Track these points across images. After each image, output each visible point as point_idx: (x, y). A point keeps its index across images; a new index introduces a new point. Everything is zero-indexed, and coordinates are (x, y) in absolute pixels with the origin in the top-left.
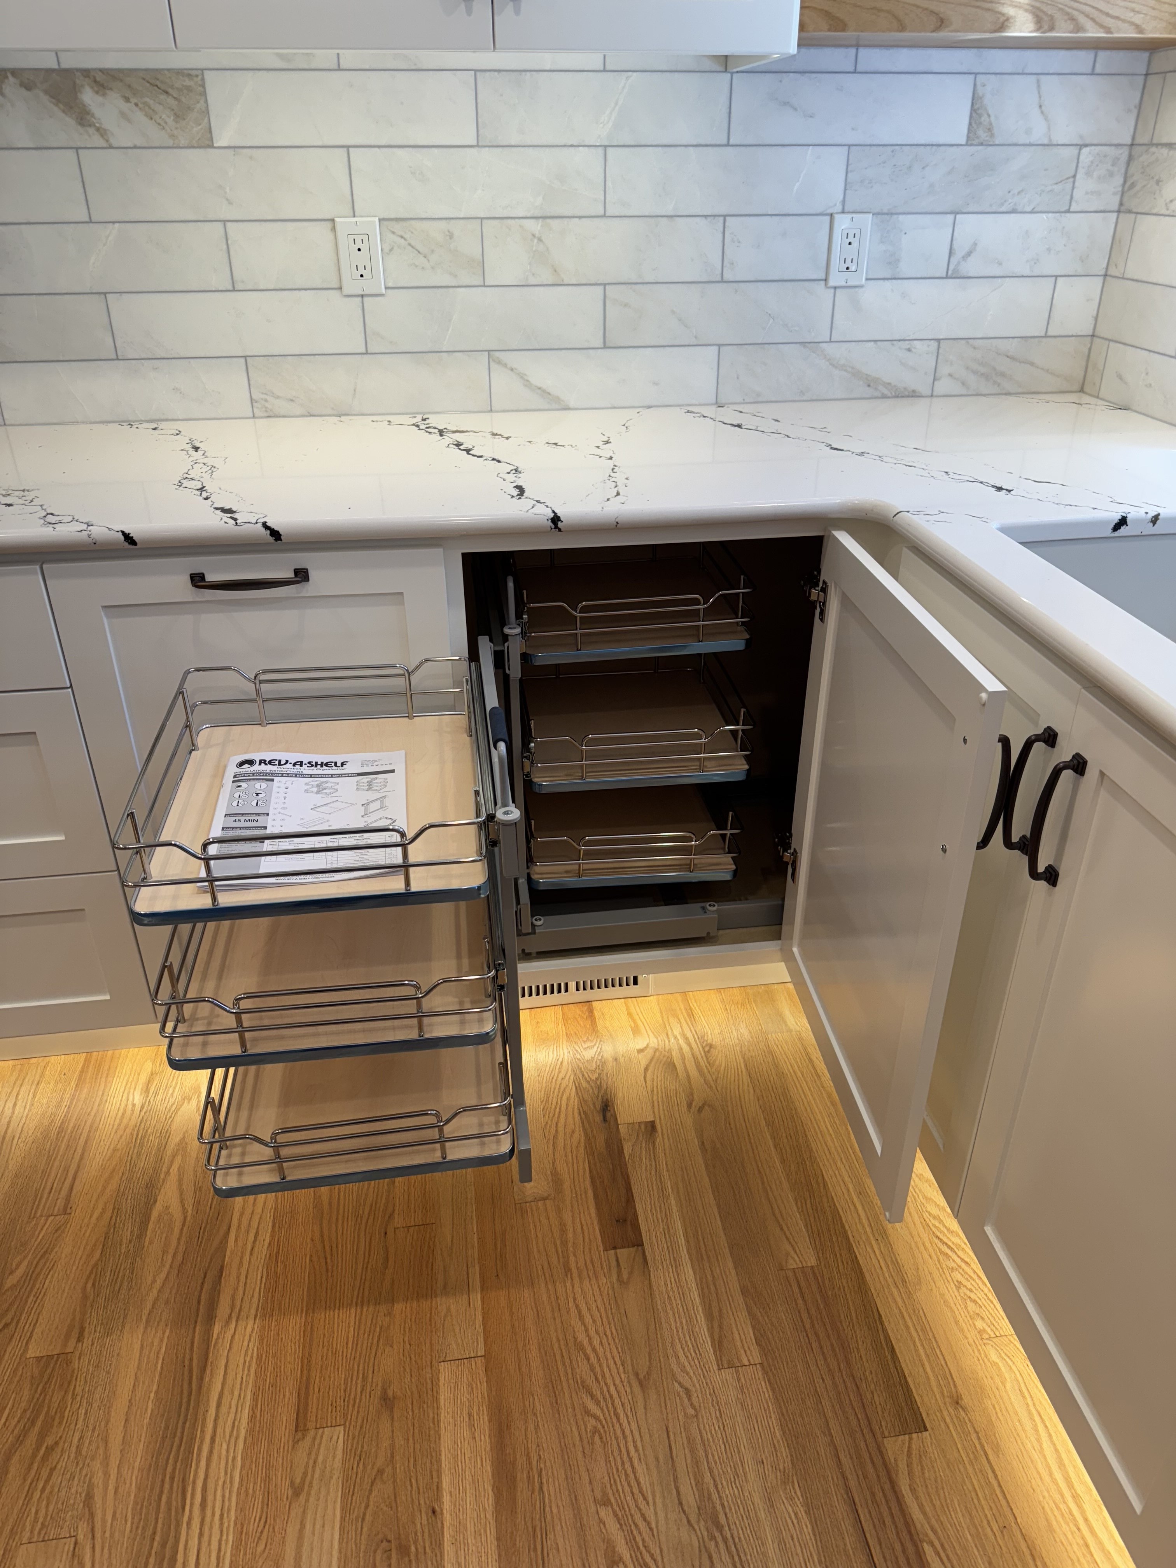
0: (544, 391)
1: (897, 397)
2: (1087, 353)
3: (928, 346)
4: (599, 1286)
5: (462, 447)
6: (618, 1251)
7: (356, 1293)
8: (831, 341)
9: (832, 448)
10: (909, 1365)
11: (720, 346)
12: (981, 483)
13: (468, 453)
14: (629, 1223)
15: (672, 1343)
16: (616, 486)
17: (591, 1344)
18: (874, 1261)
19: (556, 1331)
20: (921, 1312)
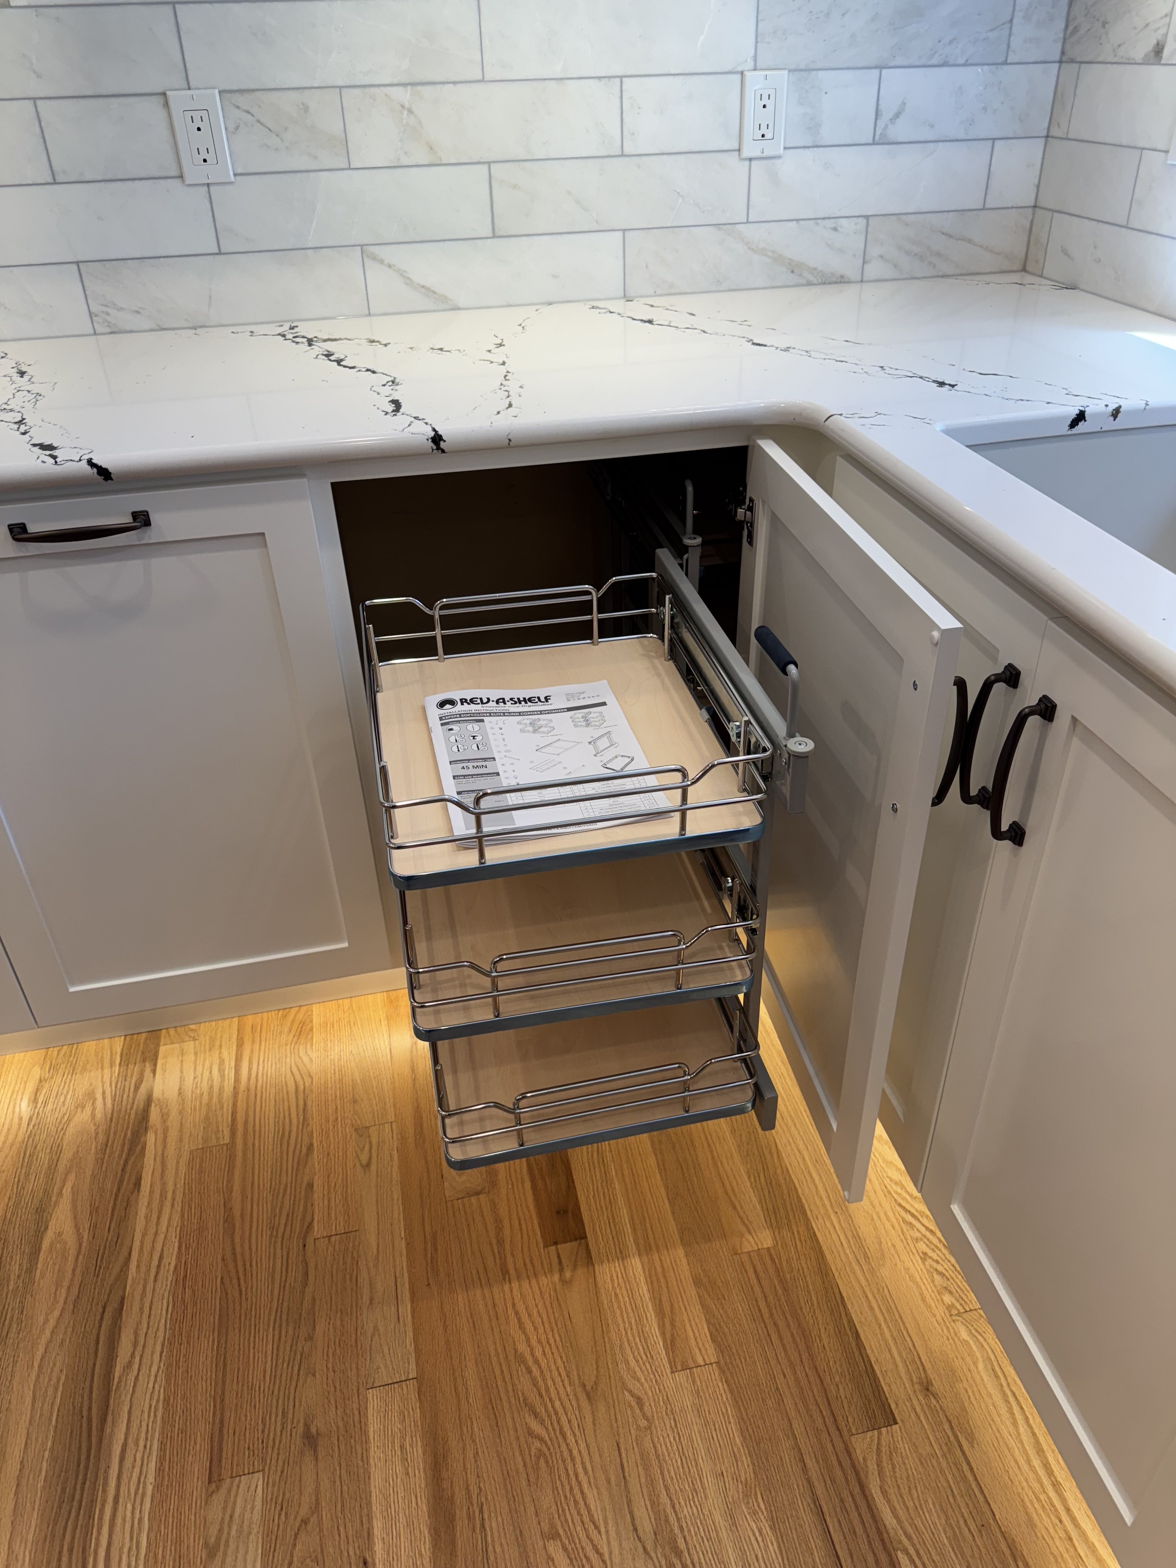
0: (428, 289)
1: (824, 283)
2: (1028, 226)
3: (856, 224)
4: (540, 1288)
5: (332, 358)
6: (559, 1246)
7: (272, 1318)
8: (748, 222)
9: (754, 344)
10: (875, 1351)
11: (624, 231)
12: (921, 378)
13: (339, 364)
14: (570, 1214)
15: (621, 1347)
16: (508, 397)
17: (533, 1355)
18: (834, 1237)
19: (495, 1344)
20: (886, 1290)
